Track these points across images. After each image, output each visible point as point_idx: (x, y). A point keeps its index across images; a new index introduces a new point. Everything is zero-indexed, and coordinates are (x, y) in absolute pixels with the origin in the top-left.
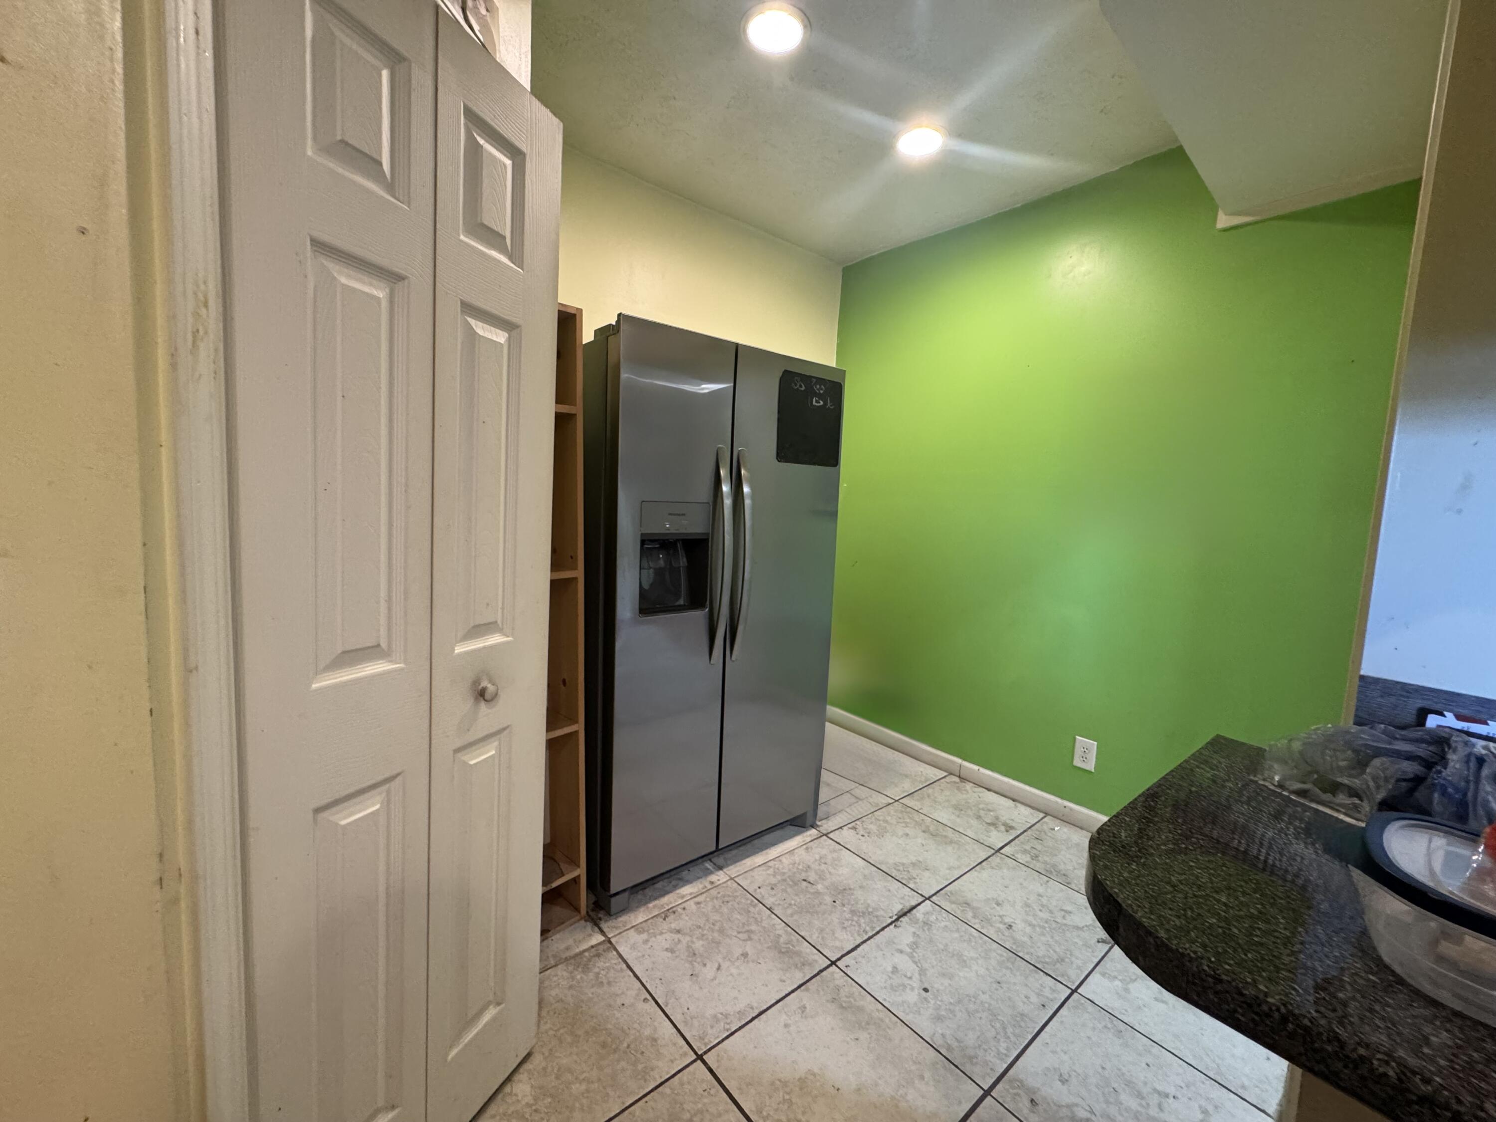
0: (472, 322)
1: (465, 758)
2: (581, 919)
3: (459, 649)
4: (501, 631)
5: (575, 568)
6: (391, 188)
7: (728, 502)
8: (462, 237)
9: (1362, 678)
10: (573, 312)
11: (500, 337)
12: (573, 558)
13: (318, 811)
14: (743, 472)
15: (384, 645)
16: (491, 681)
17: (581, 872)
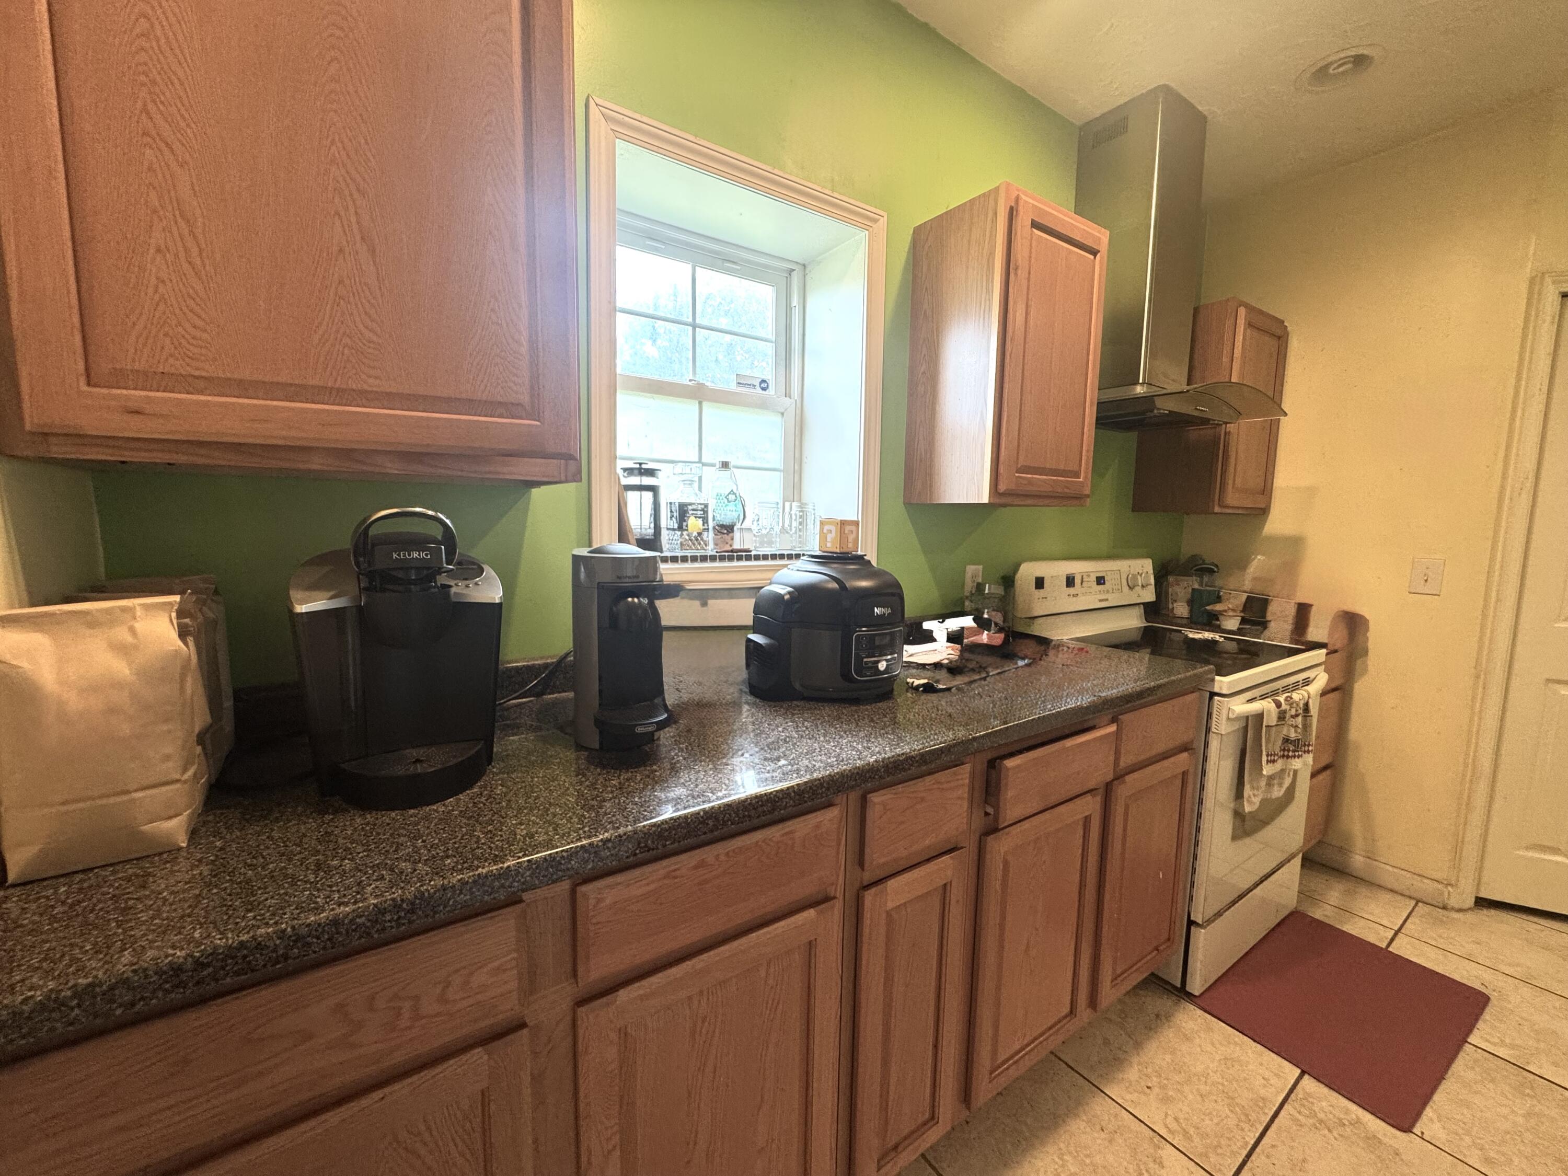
13: (1549, 681)
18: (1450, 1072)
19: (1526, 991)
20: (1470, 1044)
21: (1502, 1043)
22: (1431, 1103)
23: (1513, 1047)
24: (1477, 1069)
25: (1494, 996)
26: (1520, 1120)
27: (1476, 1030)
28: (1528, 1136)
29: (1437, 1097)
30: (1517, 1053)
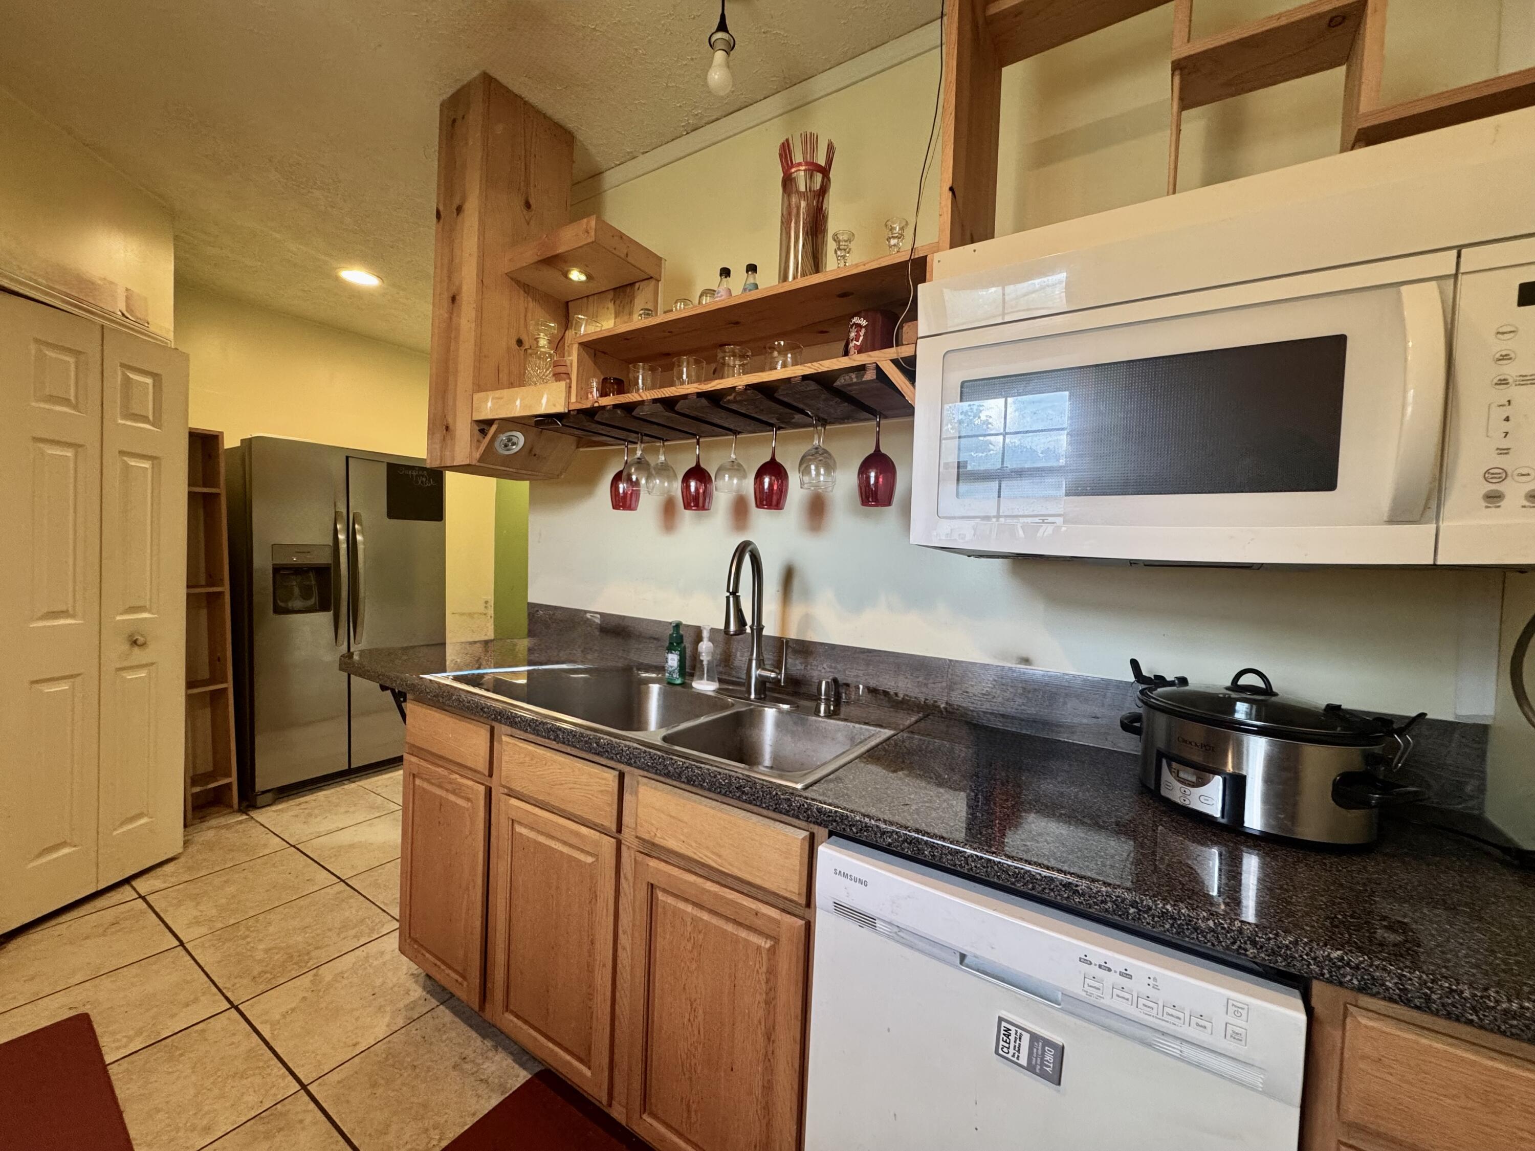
0: (125, 458)
1: (124, 675)
2: (234, 812)
3: (119, 618)
4: (150, 612)
5: (222, 585)
6: (75, 407)
7: (343, 547)
8: (120, 421)
9: (529, 604)
10: (217, 434)
11: (146, 465)
12: (222, 580)
13: (34, 682)
14: (357, 526)
15: (71, 611)
16: (142, 636)
17: (233, 779)
18: (120, 1102)
19: (106, 982)
20: (109, 1064)
21: (130, 1039)
22: (134, 1142)
23: (139, 1032)
24: (134, 1077)
25: (86, 1009)
26: (194, 1078)
27: (103, 1049)
28: (208, 1083)
29: (132, 1133)
30: (145, 1034)
